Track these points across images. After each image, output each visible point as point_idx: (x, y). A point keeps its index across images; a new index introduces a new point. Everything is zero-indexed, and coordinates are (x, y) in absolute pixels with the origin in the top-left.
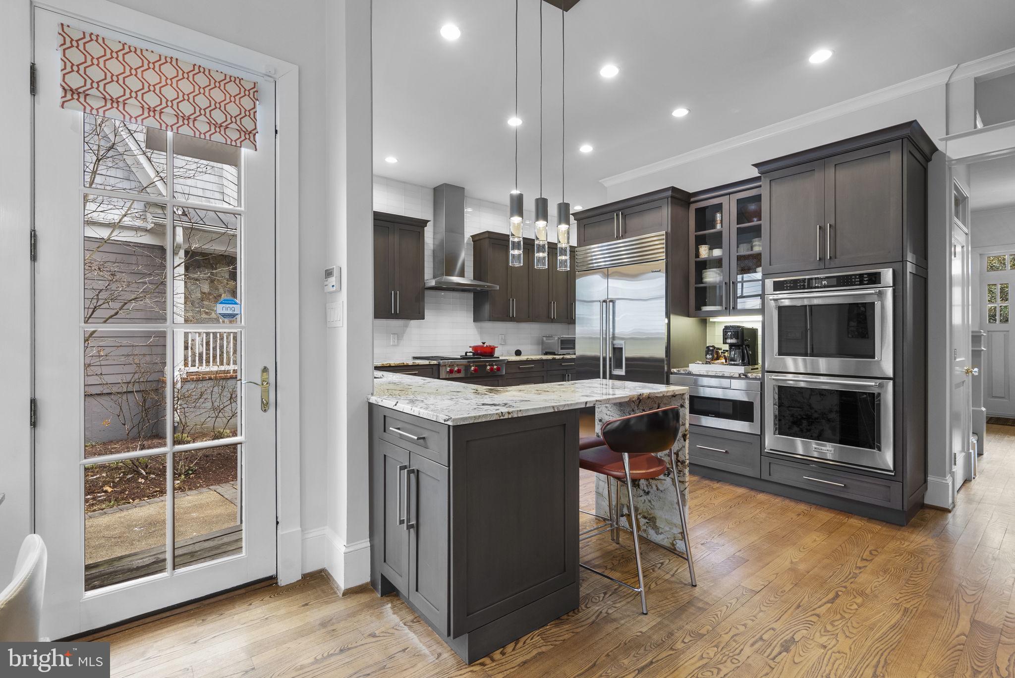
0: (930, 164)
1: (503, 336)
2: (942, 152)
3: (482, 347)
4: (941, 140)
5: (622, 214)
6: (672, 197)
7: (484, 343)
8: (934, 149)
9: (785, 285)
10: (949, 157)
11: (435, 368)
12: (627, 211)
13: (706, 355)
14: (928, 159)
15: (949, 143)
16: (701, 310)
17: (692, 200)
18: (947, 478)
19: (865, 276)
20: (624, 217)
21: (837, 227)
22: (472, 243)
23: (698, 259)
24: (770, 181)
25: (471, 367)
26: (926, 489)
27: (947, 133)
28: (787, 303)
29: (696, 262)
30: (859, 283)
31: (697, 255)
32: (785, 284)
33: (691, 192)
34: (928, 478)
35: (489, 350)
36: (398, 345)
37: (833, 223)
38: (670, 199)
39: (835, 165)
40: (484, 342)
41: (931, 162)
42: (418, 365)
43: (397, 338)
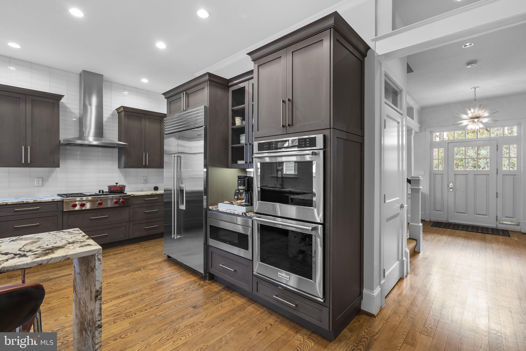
0: (366, 59)
1: (145, 177)
2: (373, 50)
3: (116, 186)
4: (372, 40)
5: (186, 93)
6: (210, 80)
7: (117, 184)
8: (368, 48)
9: (264, 147)
10: (377, 54)
11: (59, 203)
12: (189, 92)
13: (235, 196)
14: (364, 56)
15: (377, 43)
16: (237, 163)
17: (230, 84)
18: (374, 292)
19: (308, 140)
20: (188, 95)
21: (293, 102)
22: (117, 114)
23: (233, 127)
24: (258, 66)
25: (121, 199)
26: (362, 299)
27: (376, 35)
28: (267, 160)
29: (232, 129)
30: (304, 145)
31: (234, 123)
32: (264, 145)
33: (228, 79)
34: (364, 291)
35: (119, 189)
36: (43, 185)
37: (291, 98)
38: (208, 82)
39: (293, 52)
40: (117, 182)
41: (366, 57)
42: (40, 202)
43: (41, 180)
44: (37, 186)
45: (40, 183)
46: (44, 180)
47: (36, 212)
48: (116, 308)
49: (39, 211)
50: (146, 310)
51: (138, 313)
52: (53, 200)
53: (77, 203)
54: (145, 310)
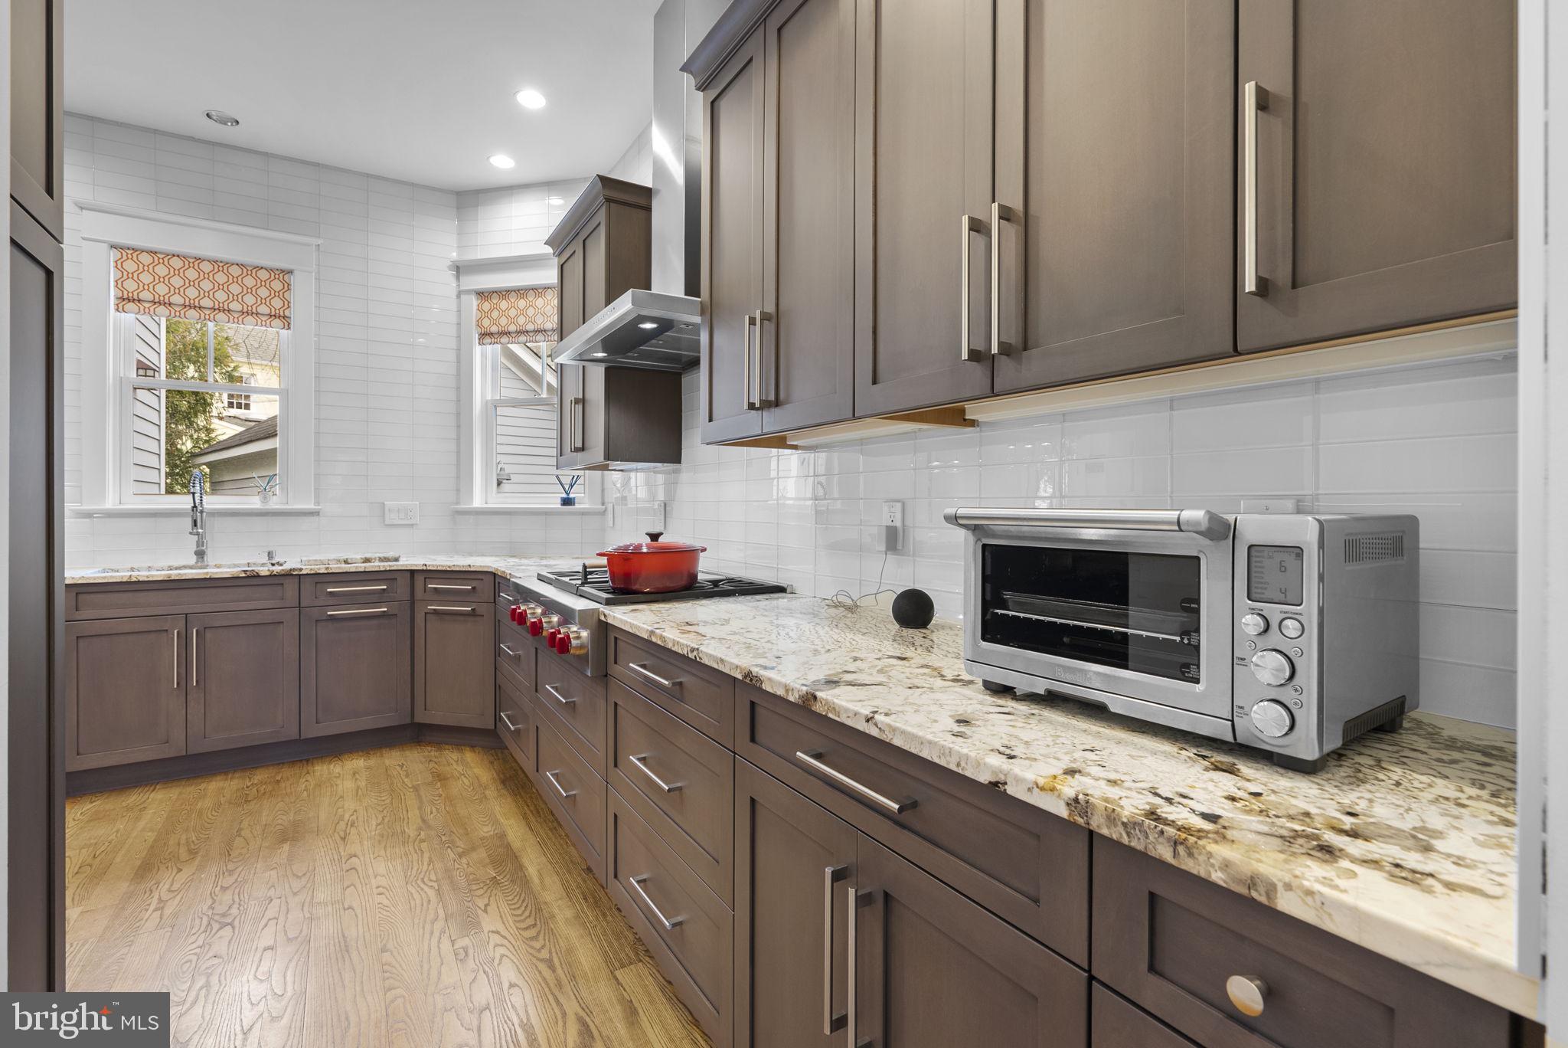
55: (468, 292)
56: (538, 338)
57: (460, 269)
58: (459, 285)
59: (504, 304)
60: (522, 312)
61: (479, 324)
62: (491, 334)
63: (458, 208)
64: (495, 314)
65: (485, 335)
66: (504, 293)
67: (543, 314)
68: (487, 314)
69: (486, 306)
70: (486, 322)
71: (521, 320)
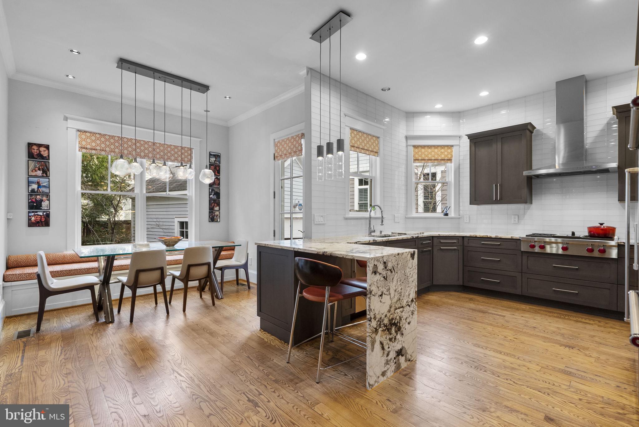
7: (601, 224)
11: (518, 242)
36: (518, 223)
42: (501, 238)
43: (517, 217)
44: (513, 224)
45: (517, 220)
46: (519, 217)
47: (497, 247)
48: (483, 357)
49: (500, 247)
50: (499, 376)
51: (488, 372)
52: (512, 237)
53: (536, 244)
54: (497, 375)
55: (410, 145)
56: (429, 162)
57: (407, 138)
58: (407, 143)
59: (423, 150)
60: (430, 153)
61: (414, 156)
62: (418, 160)
63: (406, 118)
64: (420, 153)
65: (416, 160)
66: (424, 147)
67: (438, 154)
68: (416, 153)
69: (417, 150)
70: (417, 156)
71: (430, 156)
